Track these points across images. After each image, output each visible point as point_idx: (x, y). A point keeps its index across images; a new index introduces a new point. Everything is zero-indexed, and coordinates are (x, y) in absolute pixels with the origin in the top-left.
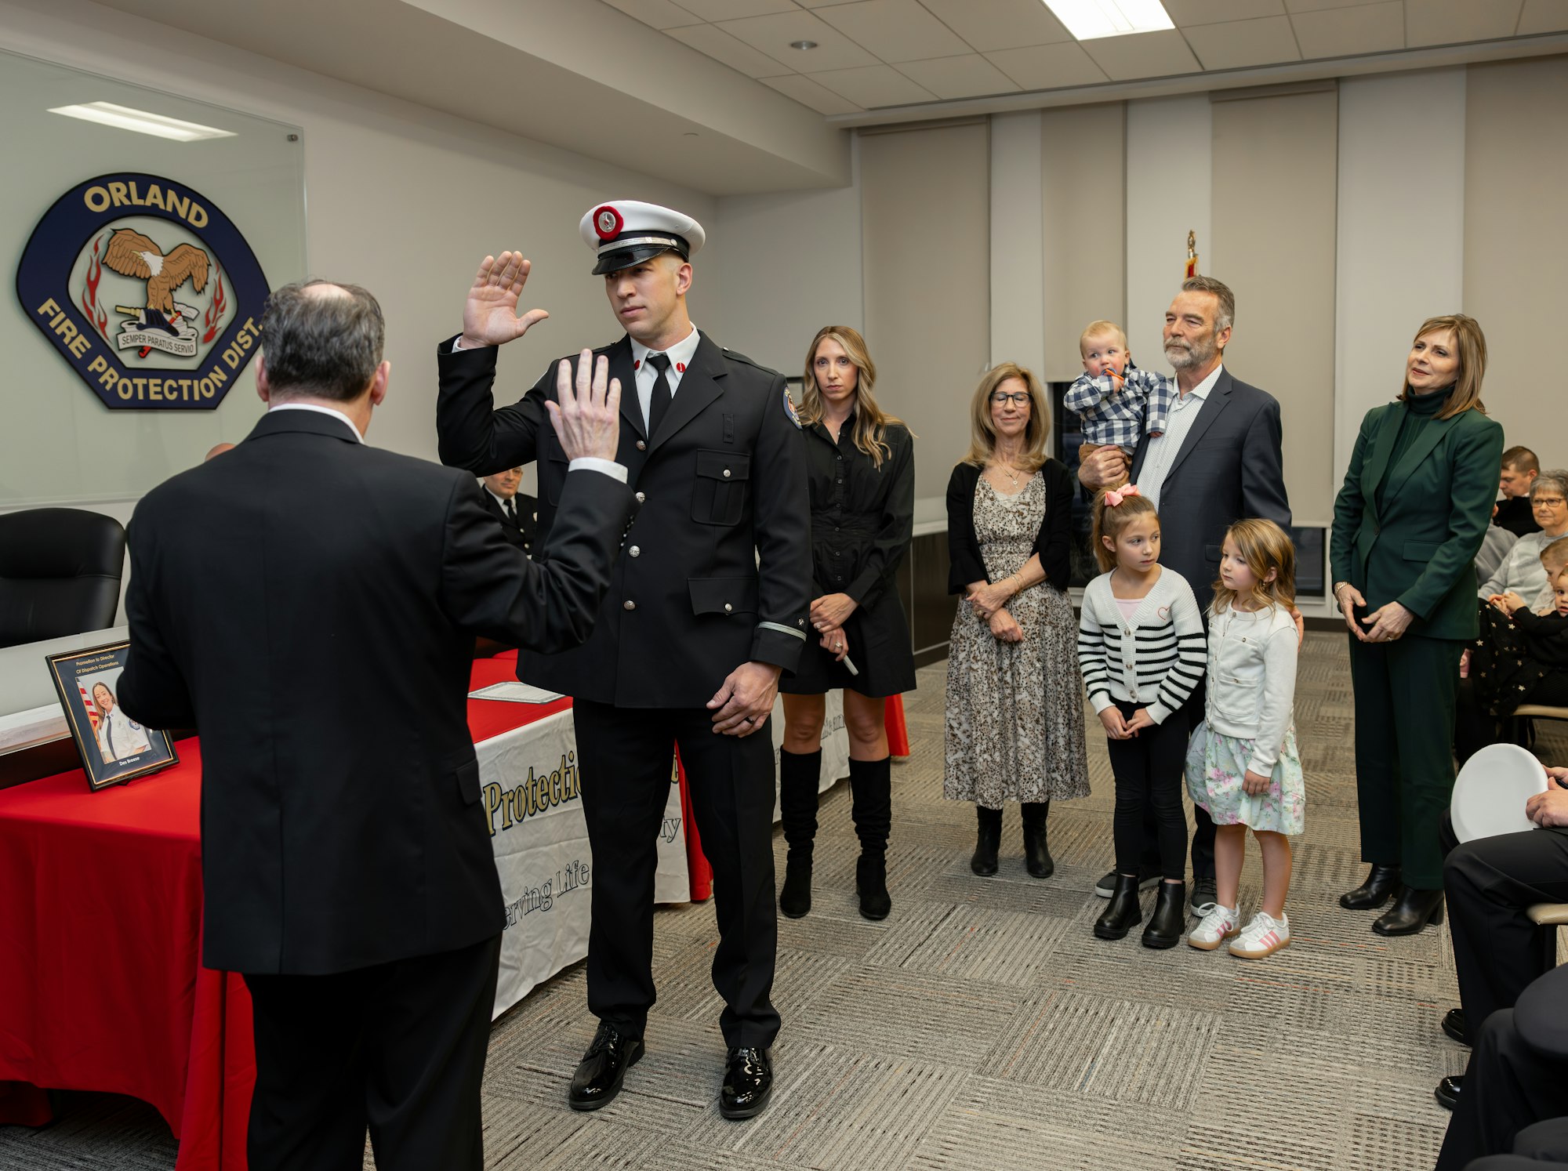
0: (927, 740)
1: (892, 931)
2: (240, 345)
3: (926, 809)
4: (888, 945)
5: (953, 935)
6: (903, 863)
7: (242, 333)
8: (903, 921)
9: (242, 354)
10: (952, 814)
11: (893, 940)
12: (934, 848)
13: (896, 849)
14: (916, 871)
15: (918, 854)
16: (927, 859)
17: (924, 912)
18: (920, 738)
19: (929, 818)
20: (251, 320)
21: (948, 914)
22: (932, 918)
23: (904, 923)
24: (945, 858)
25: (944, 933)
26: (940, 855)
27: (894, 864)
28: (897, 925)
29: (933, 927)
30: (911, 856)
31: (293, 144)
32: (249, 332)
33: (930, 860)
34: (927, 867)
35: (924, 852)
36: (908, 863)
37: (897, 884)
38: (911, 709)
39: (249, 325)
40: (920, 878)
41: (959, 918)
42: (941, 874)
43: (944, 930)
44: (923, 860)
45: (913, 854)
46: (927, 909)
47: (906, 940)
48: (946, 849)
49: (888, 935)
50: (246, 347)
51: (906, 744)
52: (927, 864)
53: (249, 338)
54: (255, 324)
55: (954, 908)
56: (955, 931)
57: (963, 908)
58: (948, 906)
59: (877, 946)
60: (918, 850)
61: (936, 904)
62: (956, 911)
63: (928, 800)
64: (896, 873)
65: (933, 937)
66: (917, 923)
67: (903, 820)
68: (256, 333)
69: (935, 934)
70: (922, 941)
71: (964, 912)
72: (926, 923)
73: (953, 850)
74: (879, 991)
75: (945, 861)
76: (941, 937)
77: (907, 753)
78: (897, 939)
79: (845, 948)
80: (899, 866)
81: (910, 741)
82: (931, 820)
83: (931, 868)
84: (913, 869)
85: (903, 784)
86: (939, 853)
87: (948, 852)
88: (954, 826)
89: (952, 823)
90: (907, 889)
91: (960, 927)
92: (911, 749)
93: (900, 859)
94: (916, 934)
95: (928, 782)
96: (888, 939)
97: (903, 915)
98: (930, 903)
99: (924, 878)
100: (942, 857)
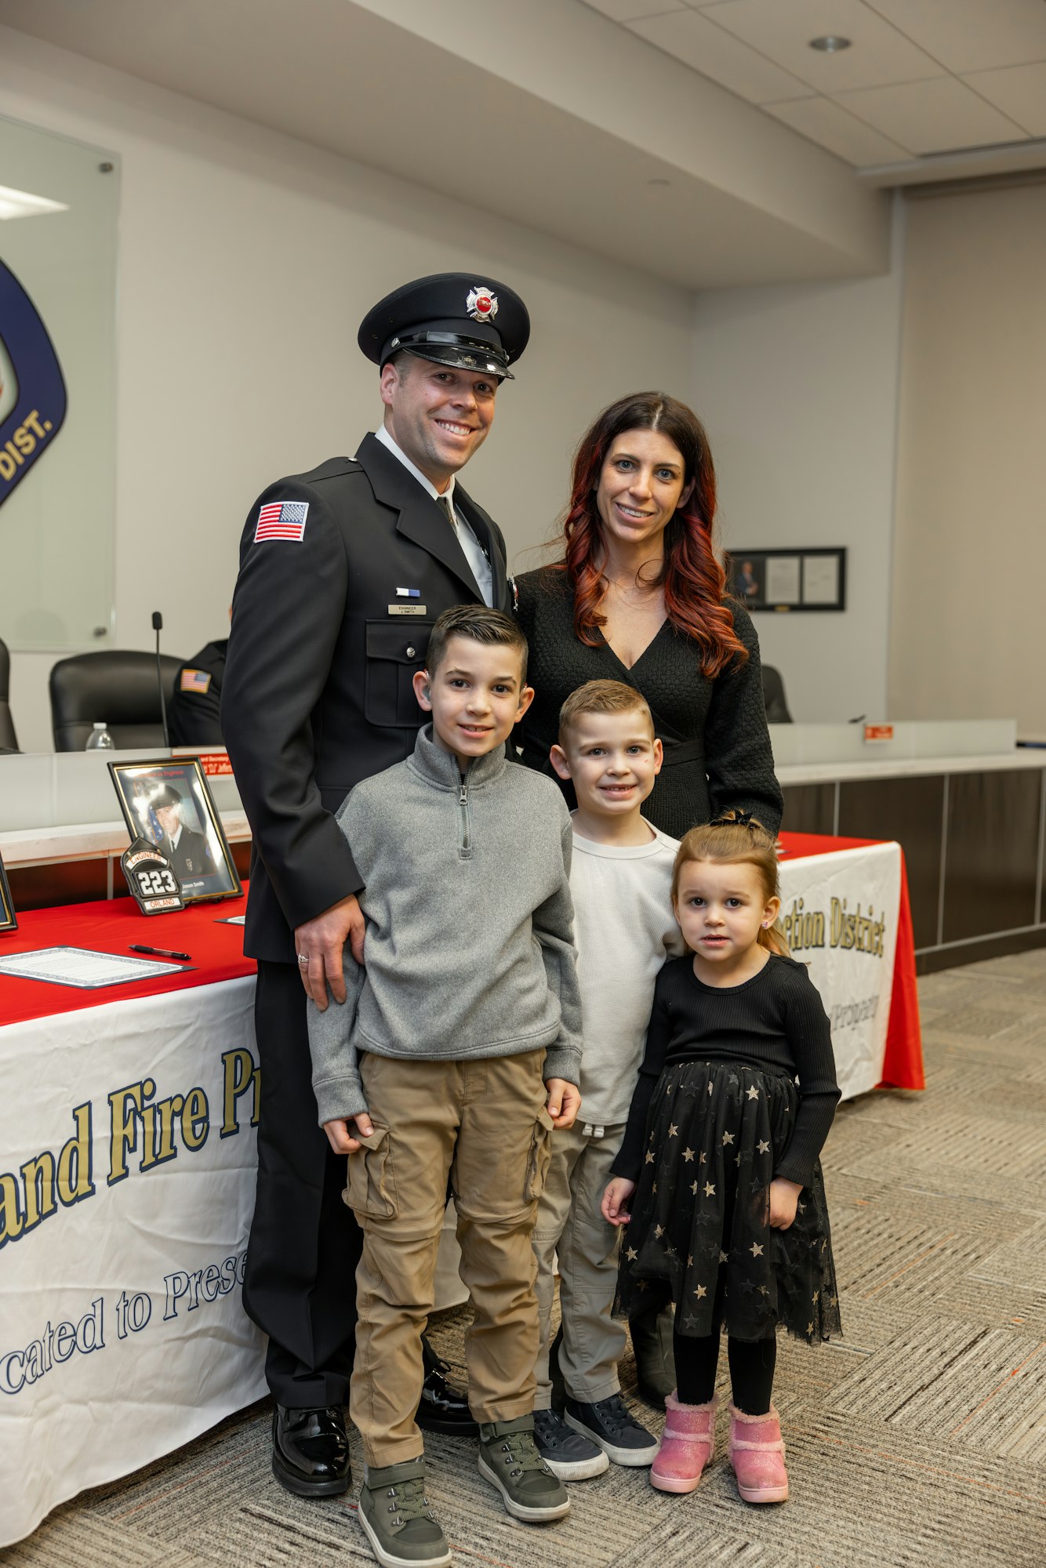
0: (953, 1071)
1: (877, 1359)
2: (19, 448)
3: (946, 1172)
4: (869, 1382)
5: (981, 1378)
6: (904, 1252)
7: (21, 431)
8: (897, 1344)
9: (20, 460)
10: (988, 1184)
11: (877, 1374)
12: (955, 1233)
13: (894, 1229)
14: (923, 1266)
15: (929, 1240)
16: (943, 1250)
17: (933, 1335)
18: (943, 1067)
19: (950, 1186)
20: (34, 415)
21: (974, 1342)
22: (947, 1345)
23: (898, 1349)
24: (974, 1251)
25: (964, 1373)
26: (965, 1246)
27: (888, 1252)
28: (887, 1351)
29: (946, 1360)
30: (917, 1243)
31: (106, 177)
32: (31, 431)
33: (949, 1252)
34: (942, 1263)
35: (939, 1237)
36: (911, 1252)
37: (891, 1284)
38: (931, 1025)
39: (31, 420)
40: (931, 1278)
41: (991, 1351)
42: (965, 1276)
43: (966, 1367)
44: (936, 1251)
45: (921, 1240)
46: (938, 1331)
47: (900, 1378)
48: (976, 1237)
49: (871, 1365)
50: (27, 450)
51: (920, 1071)
52: (943, 1257)
53: (30, 439)
54: (41, 421)
55: (985, 1333)
56: (985, 1373)
57: (1000, 1336)
58: (973, 1328)
59: (850, 1382)
60: (929, 1234)
61: (955, 1323)
62: (987, 1339)
63: (950, 1159)
64: (891, 1266)
65: (945, 1377)
66: (921, 1350)
67: (906, 1186)
68: (41, 433)
69: (951, 1372)
70: (927, 1381)
71: (1002, 1341)
72: (935, 1353)
73: (986, 1240)
74: (849, 1457)
75: (973, 1256)
76: (961, 1379)
77: (921, 1087)
78: (886, 1374)
79: (798, 1378)
80: (897, 1256)
81: (926, 1070)
82: (953, 1190)
83: (950, 1263)
84: (919, 1263)
85: (910, 1131)
86: (963, 1241)
87: (978, 1242)
88: (990, 1203)
89: (987, 1197)
90: (907, 1294)
91: (994, 1367)
92: (927, 1081)
93: (899, 1244)
94: (918, 1369)
95: (952, 1133)
96: (871, 1372)
97: (899, 1335)
98: (943, 1321)
99: (936, 1278)
100: (969, 1249)
